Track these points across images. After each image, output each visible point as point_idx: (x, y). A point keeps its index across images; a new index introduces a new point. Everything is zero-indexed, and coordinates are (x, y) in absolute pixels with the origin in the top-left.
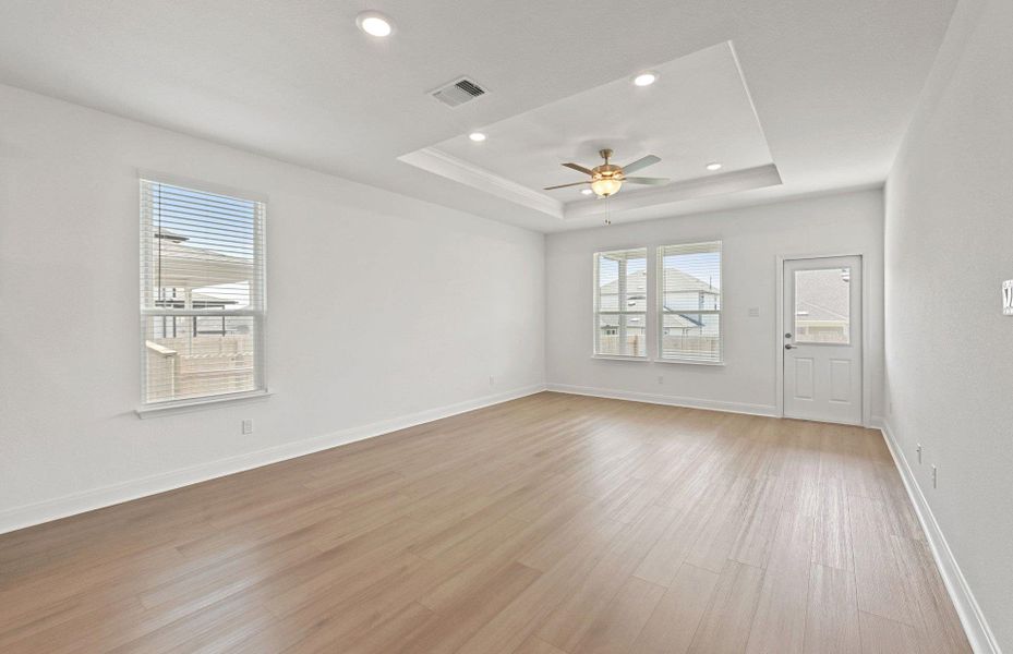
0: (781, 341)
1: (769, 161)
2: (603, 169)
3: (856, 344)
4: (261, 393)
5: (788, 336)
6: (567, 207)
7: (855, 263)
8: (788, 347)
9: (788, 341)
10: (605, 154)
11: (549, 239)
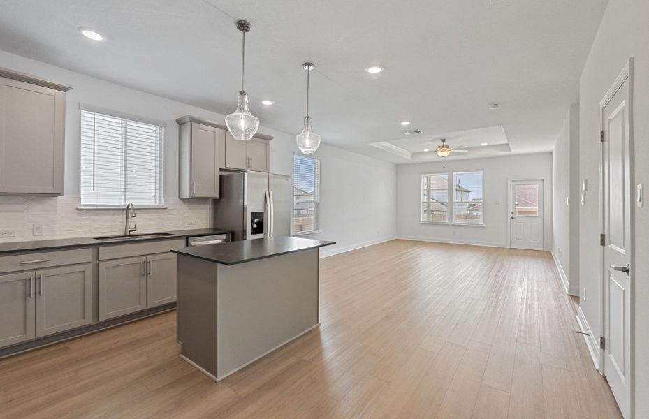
0: (510, 215)
1: (507, 142)
2: (443, 147)
3: (541, 216)
4: (317, 232)
5: (513, 213)
6: (413, 155)
7: (541, 183)
8: (512, 218)
9: (512, 215)
10: (443, 141)
11: (399, 168)
